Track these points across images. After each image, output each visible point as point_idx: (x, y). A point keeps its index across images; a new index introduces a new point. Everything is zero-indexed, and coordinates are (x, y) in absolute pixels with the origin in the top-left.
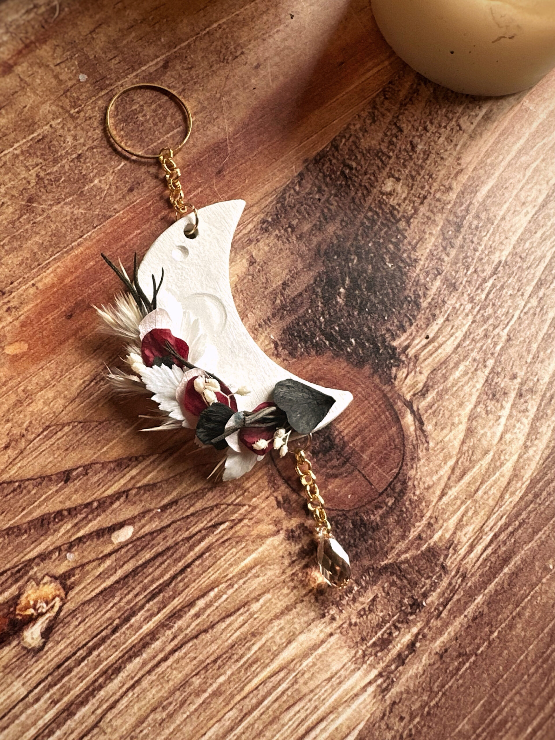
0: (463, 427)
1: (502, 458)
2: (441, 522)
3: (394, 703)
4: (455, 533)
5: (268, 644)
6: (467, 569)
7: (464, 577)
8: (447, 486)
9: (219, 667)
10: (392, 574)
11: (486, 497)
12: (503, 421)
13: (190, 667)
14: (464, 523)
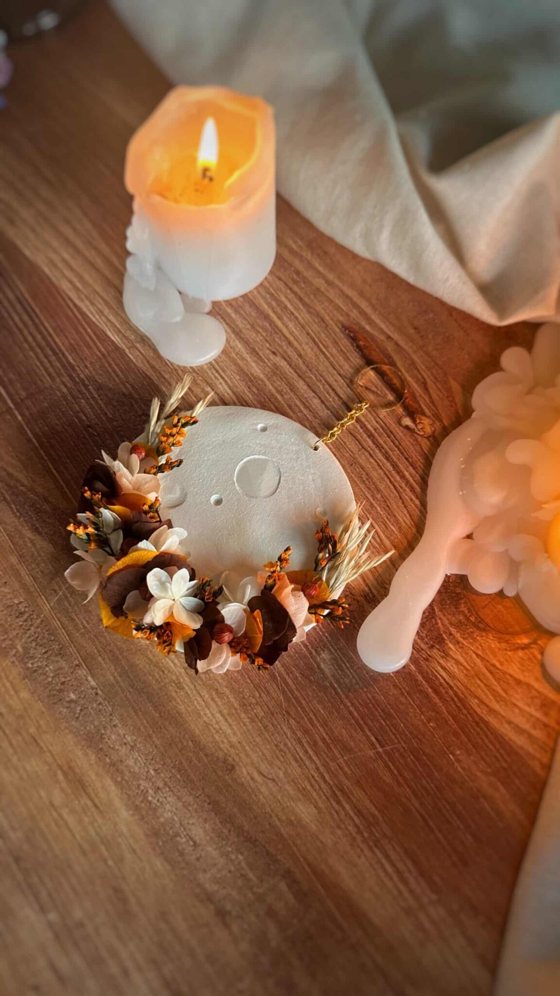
0: (521, 677)
1: (502, 703)
2: (460, 650)
3: (358, 602)
4: (453, 658)
5: (395, 535)
6: (431, 662)
7: (426, 660)
8: (482, 659)
9: (385, 508)
10: (429, 613)
11: (476, 686)
13: (386, 494)
14: (460, 666)
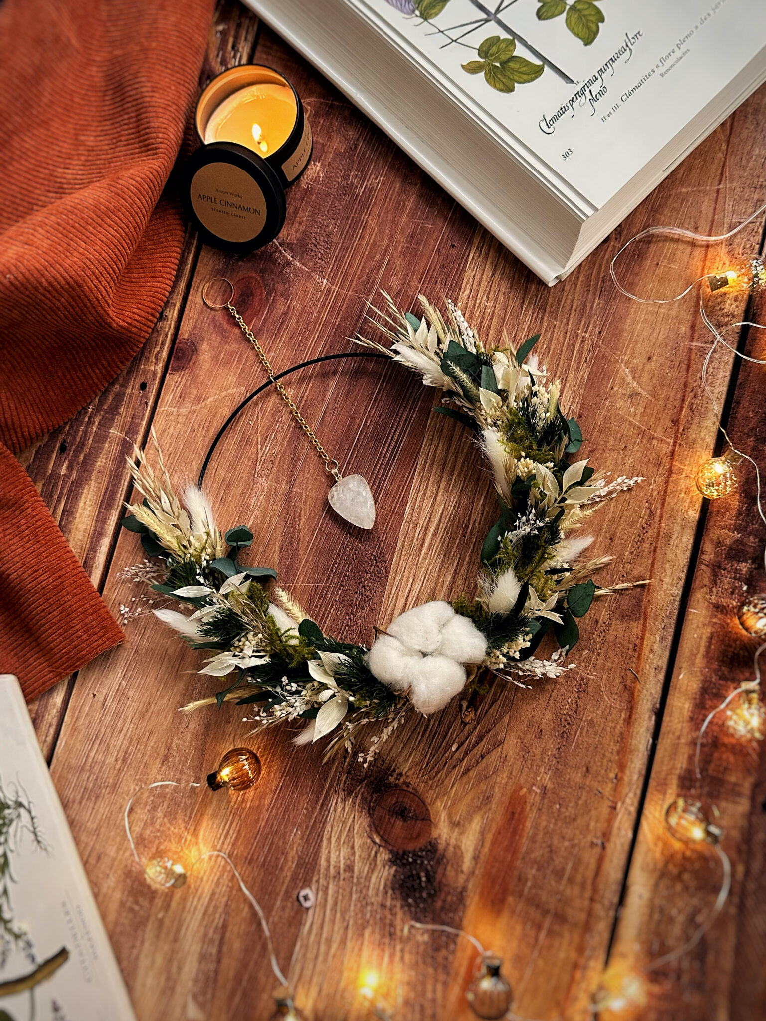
12: (342, 859)
